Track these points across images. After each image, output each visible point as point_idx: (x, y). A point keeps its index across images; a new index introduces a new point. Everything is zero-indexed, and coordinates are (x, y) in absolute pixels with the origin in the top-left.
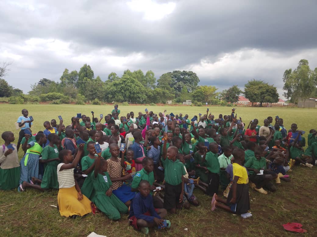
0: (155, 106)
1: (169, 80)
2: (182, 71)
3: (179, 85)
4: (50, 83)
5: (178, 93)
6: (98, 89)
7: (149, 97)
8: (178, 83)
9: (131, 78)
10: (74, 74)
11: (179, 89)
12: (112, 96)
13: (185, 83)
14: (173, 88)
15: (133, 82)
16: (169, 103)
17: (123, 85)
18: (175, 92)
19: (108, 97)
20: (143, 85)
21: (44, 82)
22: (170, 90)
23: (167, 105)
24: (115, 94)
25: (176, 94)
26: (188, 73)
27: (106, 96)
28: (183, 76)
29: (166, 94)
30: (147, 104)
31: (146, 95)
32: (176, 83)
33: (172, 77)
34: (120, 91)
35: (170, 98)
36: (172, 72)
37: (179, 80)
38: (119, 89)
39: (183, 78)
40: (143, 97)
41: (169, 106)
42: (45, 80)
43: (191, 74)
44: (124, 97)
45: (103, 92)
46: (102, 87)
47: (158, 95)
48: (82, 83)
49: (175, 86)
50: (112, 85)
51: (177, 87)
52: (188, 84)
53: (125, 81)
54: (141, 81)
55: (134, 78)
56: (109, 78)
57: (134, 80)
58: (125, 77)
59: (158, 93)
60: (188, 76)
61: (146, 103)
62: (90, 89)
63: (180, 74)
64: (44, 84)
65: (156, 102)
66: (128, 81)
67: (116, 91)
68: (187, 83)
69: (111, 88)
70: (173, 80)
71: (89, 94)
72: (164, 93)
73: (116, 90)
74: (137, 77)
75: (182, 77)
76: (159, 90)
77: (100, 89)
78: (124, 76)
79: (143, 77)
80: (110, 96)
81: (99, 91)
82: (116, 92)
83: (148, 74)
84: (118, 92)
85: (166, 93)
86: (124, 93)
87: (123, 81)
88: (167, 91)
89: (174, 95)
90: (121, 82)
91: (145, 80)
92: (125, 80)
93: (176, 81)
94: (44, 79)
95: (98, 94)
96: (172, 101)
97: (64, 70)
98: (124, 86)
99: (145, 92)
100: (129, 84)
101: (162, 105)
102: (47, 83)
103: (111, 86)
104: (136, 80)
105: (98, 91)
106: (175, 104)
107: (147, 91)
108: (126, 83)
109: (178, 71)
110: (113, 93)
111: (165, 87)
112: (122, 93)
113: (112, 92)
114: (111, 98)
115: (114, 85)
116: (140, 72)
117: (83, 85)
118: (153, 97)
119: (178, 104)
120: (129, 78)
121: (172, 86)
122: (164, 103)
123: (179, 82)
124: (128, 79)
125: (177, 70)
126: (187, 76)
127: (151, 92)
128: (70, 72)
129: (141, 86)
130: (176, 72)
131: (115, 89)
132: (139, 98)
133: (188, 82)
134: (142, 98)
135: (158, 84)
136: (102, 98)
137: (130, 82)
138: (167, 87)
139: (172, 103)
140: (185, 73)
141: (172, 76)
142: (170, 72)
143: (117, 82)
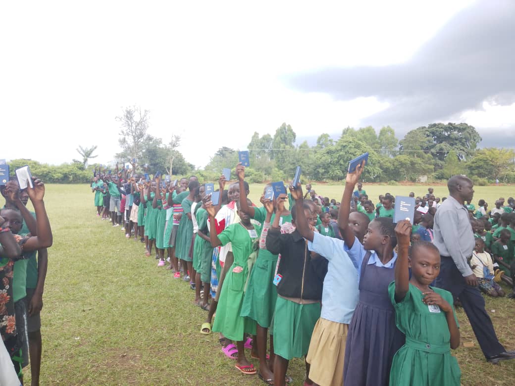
0: (397, 185)
1: (422, 140)
2: (446, 123)
3: (441, 149)
4: (231, 153)
5: (440, 162)
6: (302, 160)
7: (386, 171)
8: (438, 145)
9: (356, 140)
10: (267, 138)
11: (441, 155)
12: (323, 170)
13: (452, 145)
14: (429, 155)
15: (358, 146)
16: (422, 181)
17: (341, 153)
18: (434, 160)
19: (318, 171)
20: (375, 151)
21: (224, 152)
22: (423, 159)
23: (419, 184)
24: (329, 167)
25: (436, 165)
26: (458, 126)
27: (315, 170)
28: (449, 133)
29: (416, 165)
30: (382, 183)
31: (381, 167)
32: (435, 145)
33: (428, 136)
34: (338, 162)
35: (424, 172)
36: (427, 127)
37: (440, 139)
38: (336, 159)
39: (449, 135)
40: (375, 171)
41: (423, 185)
42: (225, 149)
43: (463, 128)
44: (343, 172)
45: (311, 164)
46: (308, 158)
47: (402, 167)
48: (279, 151)
49: (433, 150)
50: (324, 153)
51: (437, 153)
52: (459, 145)
53: (344, 147)
54: (372, 145)
55: (360, 140)
56: (319, 142)
57: (360, 144)
58: (345, 139)
59: (402, 164)
60: (459, 132)
61: (381, 181)
62: (291, 160)
63: (442, 130)
64: (224, 155)
65: (398, 179)
66: (351, 145)
67: (330, 163)
68: (456, 144)
69: (324, 158)
70: (429, 141)
71: (289, 168)
72: (413, 164)
73: (331, 161)
74: (365, 138)
75: (446, 134)
76: (404, 158)
77: (306, 160)
78: (343, 138)
79: (374, 137)
80: (321, 171)
81: (305, 163)
82: (330, 165)
83: (383, 132)
84: (334, 164)
85: (417, 163)
86: (343, 165)
87: (342, 146)
88: (419, 160)
89: (432, 167)
90: (339, 148)
91: (378, 143)
92: (345, 144)
93: (435, 142)
94: (223, 147)
95: (304, 168)
96: (428, 177)
97: (253, 134)
98: (344, 153)
99: (379, 163)
100: (352, 151)
101: (410, 183)
102: (228, 154)
103: (323, 155)
104: (363, 144)
105: (302, 162)
106: (434, 183)
107: (382, 162)
108: (348, 149)
109: (440, 124)
110: (327, 167)
111: (415, 152)
112: (341, 165)
113: (324, 165)
114: (323, 174)
115: (328, 153)
116: (369, 130)
117: (280, 155)
118: (392, 170)
119: (439, 181)
120: (351, 140)
121: (427, 150)
122: (413, 181)
123: (441, 142)
124: (350, 142)
125: (437, 122)
126: (456, 132)
127: (390, 162)
128: (260, 137)
129: (373, 153)
130: (435, 125)
131: (328, 158)
132: (369, 172)
133: (457, 142)
134: (374, 174)
135: (401, 149)
136: (309, 174)
137: (353, 147)
138: (419, 153)
139: (428, 179)
140: (451, 127)
141: (427, 133)
142: (423, 126)
143: (333, 148)
